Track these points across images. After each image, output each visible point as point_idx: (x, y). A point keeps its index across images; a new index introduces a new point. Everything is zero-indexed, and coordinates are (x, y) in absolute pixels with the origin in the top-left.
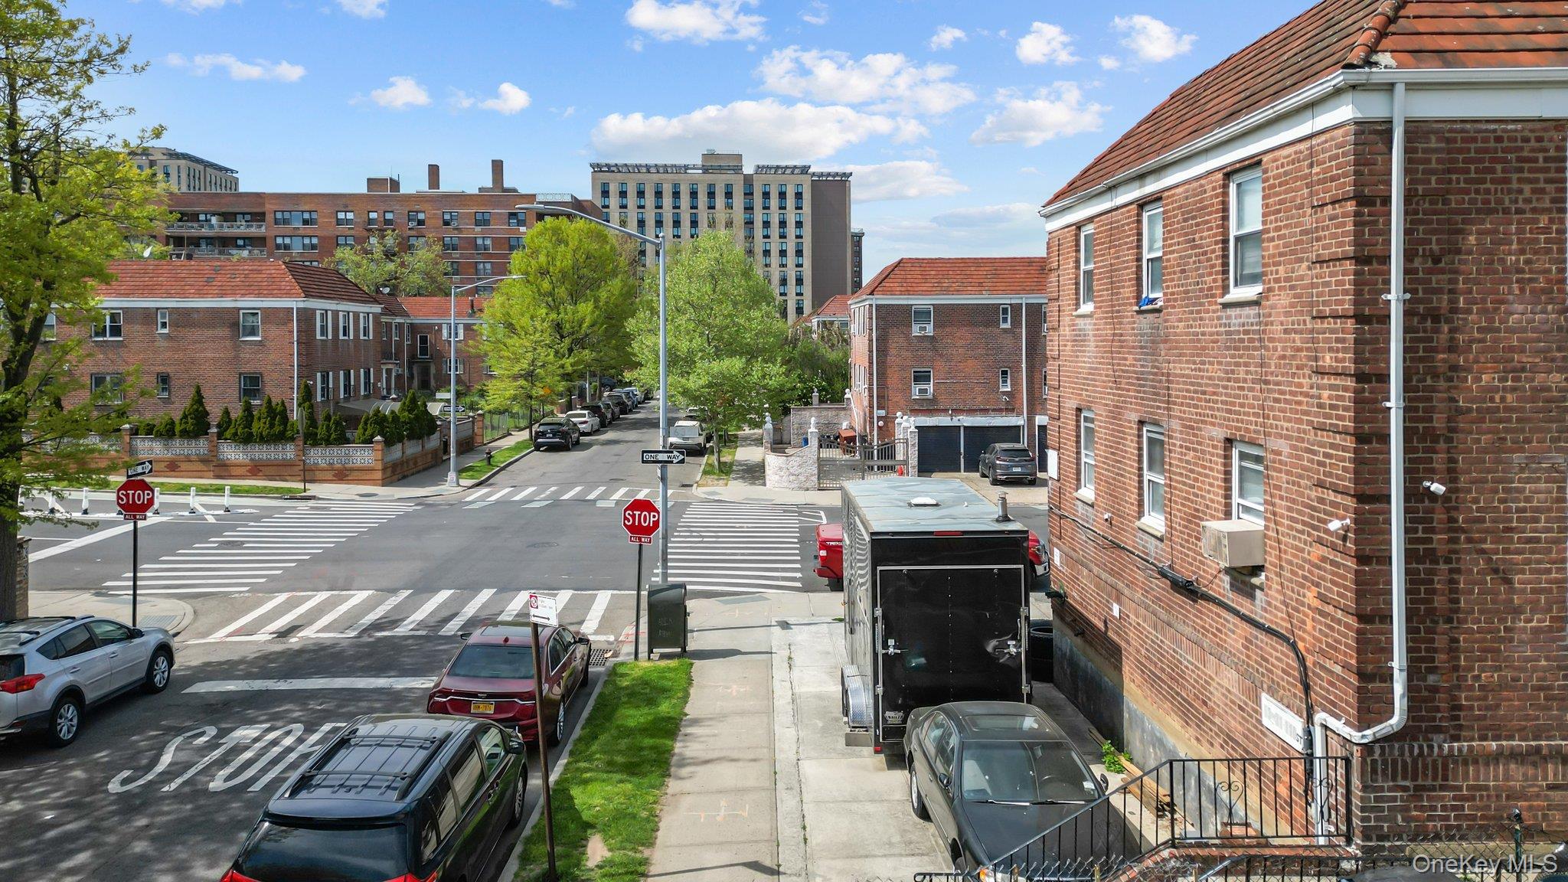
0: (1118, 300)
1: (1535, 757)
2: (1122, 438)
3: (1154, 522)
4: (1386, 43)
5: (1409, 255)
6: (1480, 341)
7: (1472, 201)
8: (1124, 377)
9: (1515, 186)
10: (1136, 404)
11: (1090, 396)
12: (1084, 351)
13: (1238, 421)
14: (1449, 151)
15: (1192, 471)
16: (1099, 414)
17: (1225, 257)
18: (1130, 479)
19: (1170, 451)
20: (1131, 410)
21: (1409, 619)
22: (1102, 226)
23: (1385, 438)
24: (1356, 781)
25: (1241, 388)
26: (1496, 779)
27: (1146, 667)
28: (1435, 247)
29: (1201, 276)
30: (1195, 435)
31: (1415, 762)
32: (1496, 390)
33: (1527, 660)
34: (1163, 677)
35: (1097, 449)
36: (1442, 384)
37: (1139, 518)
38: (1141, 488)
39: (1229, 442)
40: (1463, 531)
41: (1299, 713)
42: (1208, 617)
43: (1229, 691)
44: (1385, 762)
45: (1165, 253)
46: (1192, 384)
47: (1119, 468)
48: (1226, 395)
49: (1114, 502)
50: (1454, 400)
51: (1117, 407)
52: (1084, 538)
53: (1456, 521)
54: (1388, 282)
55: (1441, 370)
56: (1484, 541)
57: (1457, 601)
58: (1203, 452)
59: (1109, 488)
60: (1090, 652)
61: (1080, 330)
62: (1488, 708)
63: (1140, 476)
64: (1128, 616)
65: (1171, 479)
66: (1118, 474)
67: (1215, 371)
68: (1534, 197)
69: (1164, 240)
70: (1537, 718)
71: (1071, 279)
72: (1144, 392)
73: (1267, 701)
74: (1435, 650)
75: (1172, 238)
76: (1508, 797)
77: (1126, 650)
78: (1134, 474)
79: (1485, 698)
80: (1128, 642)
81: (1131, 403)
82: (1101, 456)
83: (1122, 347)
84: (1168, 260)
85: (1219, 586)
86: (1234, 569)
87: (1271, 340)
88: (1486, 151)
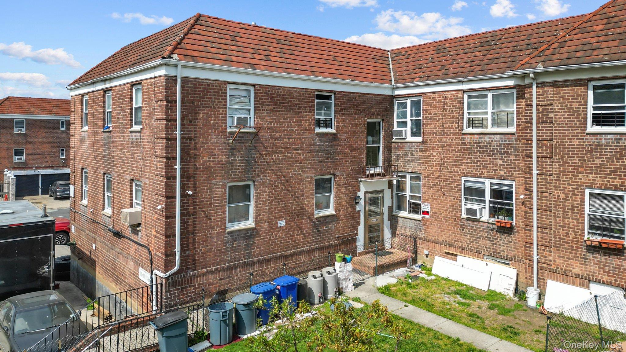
0: (97, 126)
1: (217, 271)
2: (97, 180)
3: (108, 211)
4: (176, 51)
5: (182, 120)
6: (203, 147)
7: (201, 104)
8: (98, 156)
9: (213, 100)
10: (103, 167)
11: (86, 163)
12: (84, 145)
13: (134, 173)
14: (195, 88)
15: (120, 191)
16: (89, 170)
17: (131, 114)
18: (100, 195)
19: (114, 184)
20: (101, 169)
21: (181, 235)
22: (91, 97)
23: (175, 178)
24: (164, 290)
25: (135, 161)
26: (206, 280)
27: (104, 266)
28: (190, 117)
29: (124, 120)
30: (122, 178)
31: (182, 280)
32: (208, 161)
33: (215, 242)
34: (110, 269)
35: (89, 184)
36: (192, 160)
37: (103, 210)
38: (104, 199)
39: (132, 180)
40: (198, 205)
41: (149, 272)
42: (124, 244)
43: (130, 269)
44: (173, 282)
45: (113, 111)
46: (121, 159)
47: (96, 192)
48: (132, 164)
49: (94, 205)
50: (195, 165)
51: (96, 168)
52: (83, 220)
53: (196, 202)
54: (176, 128)
55: (192, 156)
56: (204, 208)
57: (196, 227)
58: (124, 184)
59: (92, 199)
60: (85, 265)
61: (83, 137)
62: (204, 259)
63: (104, 194)
64: (98, 248)
65: (114, 195)
66: (96, 194)
67: (128, 155)
68: (219, 104)
69: (112, 105)
70: (217, 259)
71: (79, 116)
72: (105, 162)
73: (141, 270)
74: (189, 244)
75: (115, 105)
76: (209, 285)
77: (97, 261)
78: (101, 193)
79: (203, 256)
80: (98, 258)
81: (101, 166)
82: (90, 187)
83: (98, 145)
84: (113, 113)
85: (128, 232)
86: (132, 225)
87: (144, 145)
88: (205, 89)
